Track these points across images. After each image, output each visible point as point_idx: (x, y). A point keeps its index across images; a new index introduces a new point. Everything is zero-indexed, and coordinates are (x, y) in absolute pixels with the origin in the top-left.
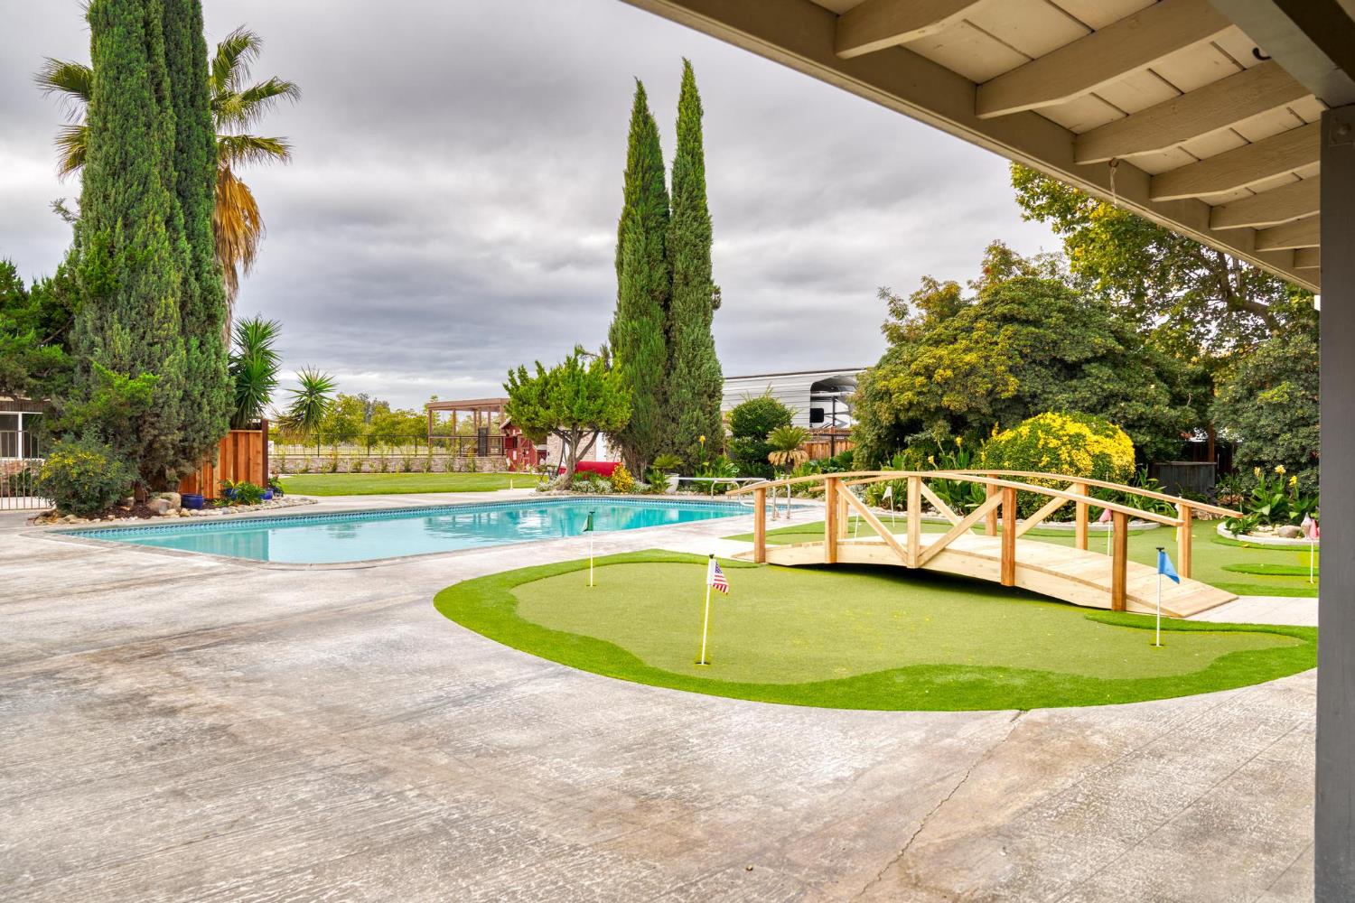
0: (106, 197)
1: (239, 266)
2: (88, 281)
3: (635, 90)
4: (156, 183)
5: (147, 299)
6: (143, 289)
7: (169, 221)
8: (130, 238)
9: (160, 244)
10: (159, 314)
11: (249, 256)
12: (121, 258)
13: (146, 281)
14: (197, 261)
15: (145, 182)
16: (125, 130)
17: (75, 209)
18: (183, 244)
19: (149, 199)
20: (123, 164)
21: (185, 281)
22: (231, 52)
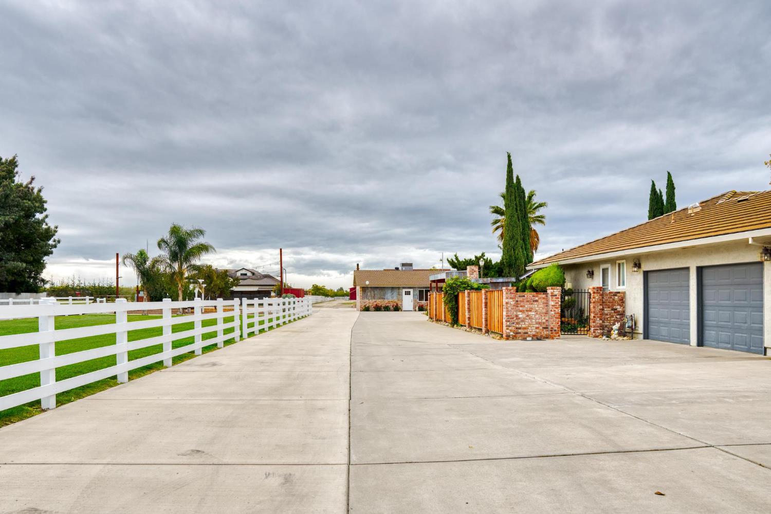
0: (509, 244)
1: (534, 252)
2: (507, 263)
3: (651, 184)
4: (519, 240)
5: (518, 266)
6: (517, 264)
7: (522, 248)
8: (515, 253)
9: (521, 254)
10: (521, 269)
11: (536, 249)
12: (513, 258)
13: (518, 262)
14: (527, 255)
15: (517, 240)
16: (513, 229)
17: (502, 246)
18: (525, 252)
19: (518, 244)
20: (513, 237)
21: (525, 260)
22: (530, 198)
